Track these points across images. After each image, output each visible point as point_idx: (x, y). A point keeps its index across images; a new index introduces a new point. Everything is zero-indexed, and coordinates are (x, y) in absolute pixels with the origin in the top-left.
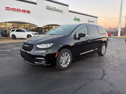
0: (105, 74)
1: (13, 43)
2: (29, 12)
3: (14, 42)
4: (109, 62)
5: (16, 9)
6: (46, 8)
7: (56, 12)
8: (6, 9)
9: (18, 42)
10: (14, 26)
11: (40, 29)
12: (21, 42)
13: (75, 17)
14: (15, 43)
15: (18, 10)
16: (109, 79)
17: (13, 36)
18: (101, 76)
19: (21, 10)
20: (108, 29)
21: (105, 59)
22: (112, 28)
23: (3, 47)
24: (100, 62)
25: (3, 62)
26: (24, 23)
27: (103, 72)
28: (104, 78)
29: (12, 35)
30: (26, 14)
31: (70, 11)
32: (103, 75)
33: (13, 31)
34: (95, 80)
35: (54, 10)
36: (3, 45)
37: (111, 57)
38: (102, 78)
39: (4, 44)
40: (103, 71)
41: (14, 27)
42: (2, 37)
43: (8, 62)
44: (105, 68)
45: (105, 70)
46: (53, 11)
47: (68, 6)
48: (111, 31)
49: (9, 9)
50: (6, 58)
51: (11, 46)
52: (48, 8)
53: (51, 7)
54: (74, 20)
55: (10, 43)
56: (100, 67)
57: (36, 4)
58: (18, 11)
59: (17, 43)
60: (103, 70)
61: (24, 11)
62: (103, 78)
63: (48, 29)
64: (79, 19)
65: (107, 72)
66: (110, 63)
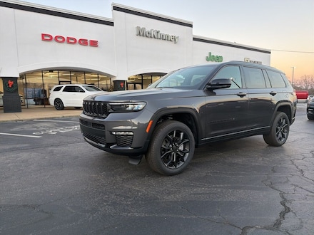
0: (287, 210)
1: (53, 118)
2: (94, 44)
3: (57, 116)
4: (302, 171)
5: (66, 39)
6: (135, 32)
7: (161, 41)
8: (43, 39)
9: (65, 115)
10: (61, 79)
11: (122, 84)
12: (72, 117)
13: (210, 53)
14: (58, 119)
15: (71, 41)
16: (301, 227)
17: (58, 101)
18: (274, 218)
19: (78, 40)
20: (300, 84)
21: (290, 162)
22: (312, 80)
23: (26, 127)
24: (274, 171)
25: (9, 165)
26: (84, 72)
27: (283, 204)
28: (285, 224)
29: (56, 99)
30: (89, 48)
31: (195, 39)
32: (283, 215)
33: (58, 89)
34: (253, 230)
35: (156, 36)
36: (27, 124)
37: (311, 155)
38: (277, 224)
39: (31, 120)
40: (281, 199)
41: (60, 82)
42: (36, 104)
43: (21, 166)
44: (288, 188)
45: (289, 197)
46: (153, 40)
47: (191, 26)
48: (309, 88)
49: (48, 38)
50: (20, 154)
51: (46, 124)
52: (142, 34)
53: (148, 29)
54: (208, 59)
55: (46, 119)
56: (272, 186)
57: (112, 24)
58: (68, 42)
59: (64, 118)
60: (283, 197)
61: (83, 42)
62: (280, 223)
63: (142, 84)
64: (221, 57)
65: (296, 204)
66: (306, 174)
